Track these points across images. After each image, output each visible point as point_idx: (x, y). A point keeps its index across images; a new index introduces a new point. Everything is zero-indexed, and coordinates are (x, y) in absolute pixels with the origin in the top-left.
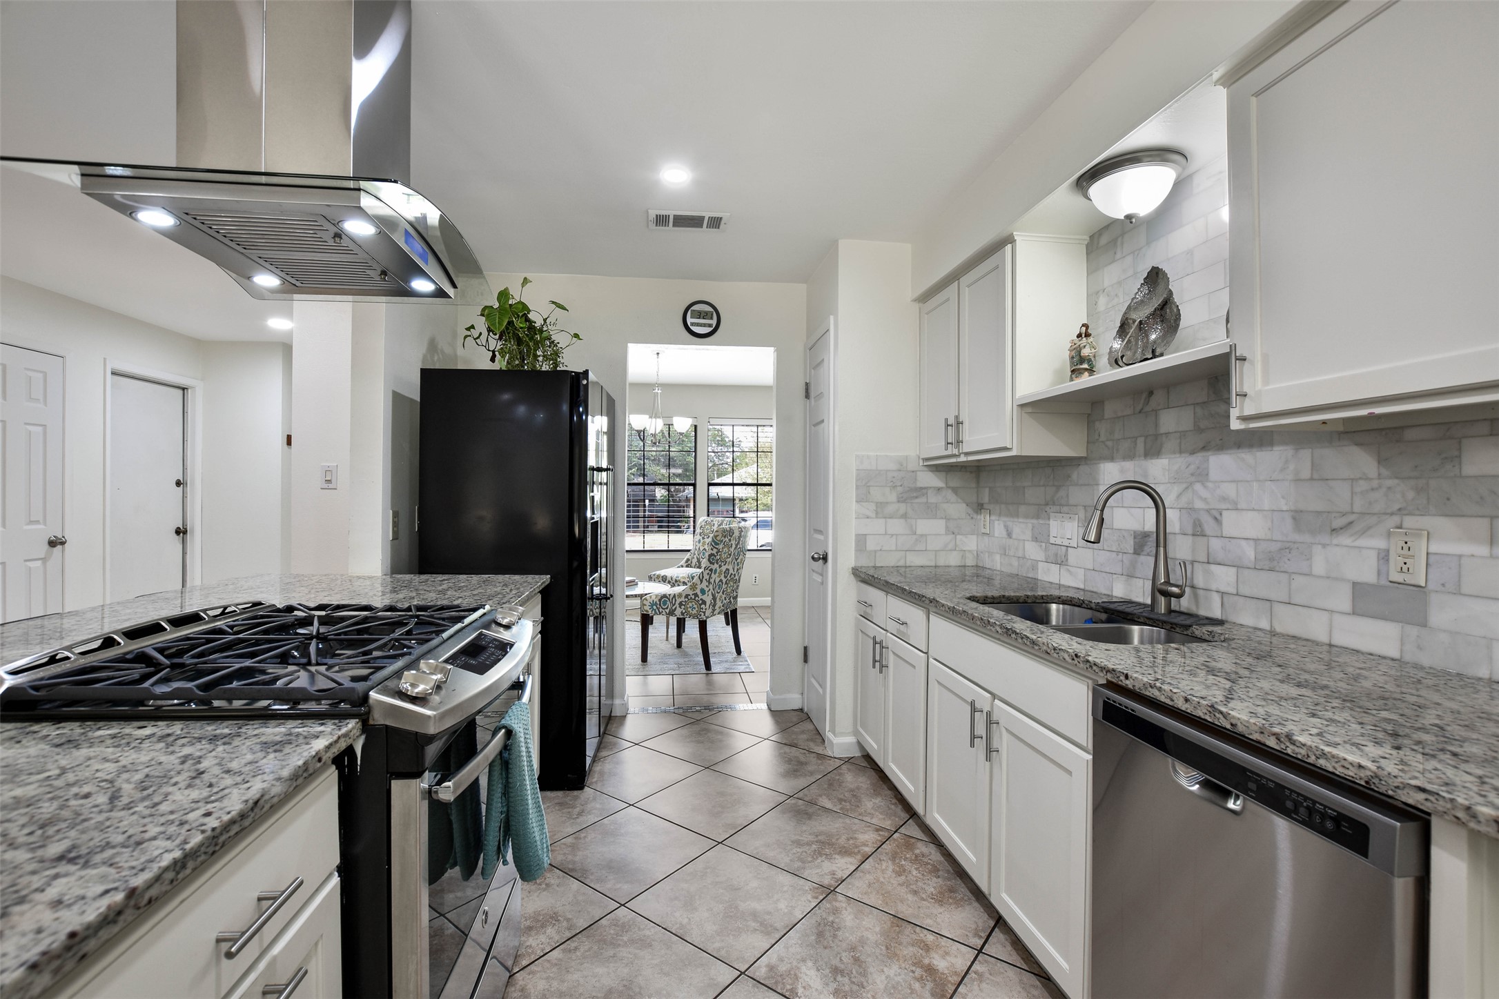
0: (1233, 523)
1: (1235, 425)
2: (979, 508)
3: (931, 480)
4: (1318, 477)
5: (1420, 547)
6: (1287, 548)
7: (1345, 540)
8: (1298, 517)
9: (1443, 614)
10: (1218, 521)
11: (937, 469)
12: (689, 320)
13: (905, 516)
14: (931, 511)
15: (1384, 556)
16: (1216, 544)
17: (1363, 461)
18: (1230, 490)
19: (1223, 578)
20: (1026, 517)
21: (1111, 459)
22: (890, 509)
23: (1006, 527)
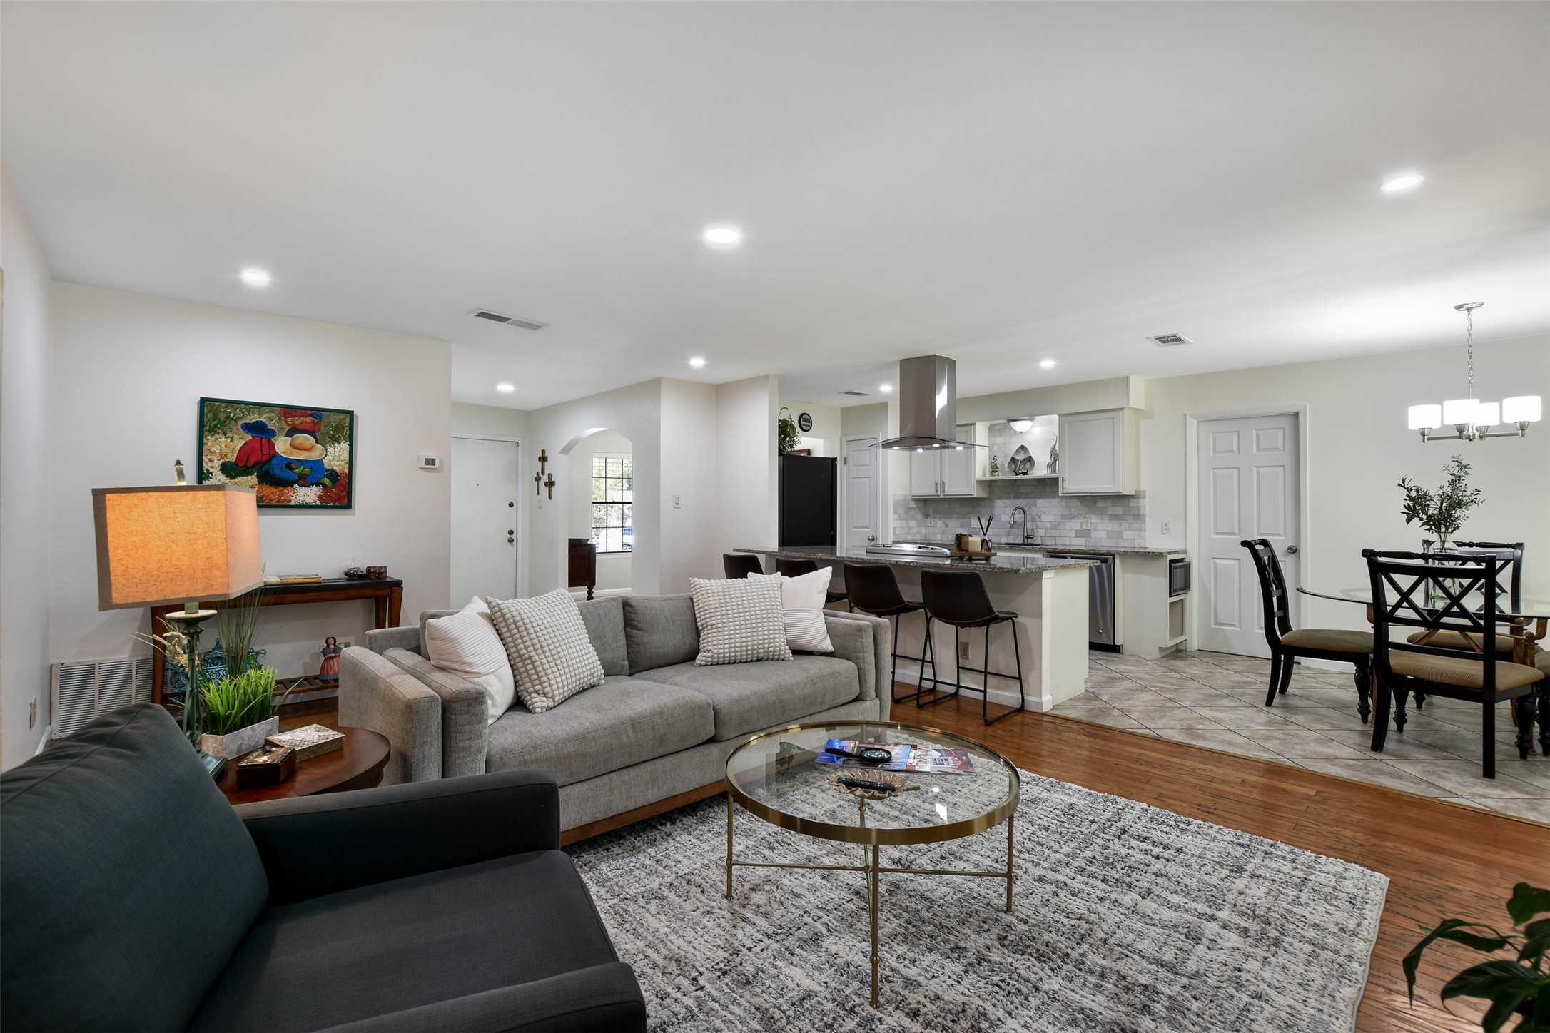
0: (1044, 518)
1: (1060, 494)
2: (927, 516)
3: (913, 504)
4: (1067, 506)
5: (1089, 521)
6: (1059, 523)
7: (1073, 520)
8: (1062, 515)
9: (1094, 535)
10: (1040, 517)
11: (914, 500)
12: (802, 423)
13: (906, 520)
14: (913, 517)
15: (1082, 524)
16: (1039, 523)
17: (1078, 503)
18: (1043, 509)
19: (1041, 532)
20: (957, 518)
21: (1000, 499)
22: (902, 517)
23: (945, 523)
